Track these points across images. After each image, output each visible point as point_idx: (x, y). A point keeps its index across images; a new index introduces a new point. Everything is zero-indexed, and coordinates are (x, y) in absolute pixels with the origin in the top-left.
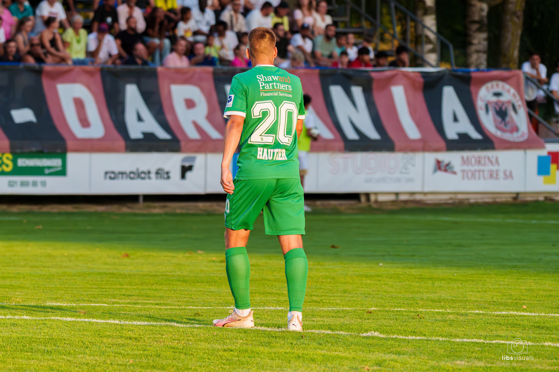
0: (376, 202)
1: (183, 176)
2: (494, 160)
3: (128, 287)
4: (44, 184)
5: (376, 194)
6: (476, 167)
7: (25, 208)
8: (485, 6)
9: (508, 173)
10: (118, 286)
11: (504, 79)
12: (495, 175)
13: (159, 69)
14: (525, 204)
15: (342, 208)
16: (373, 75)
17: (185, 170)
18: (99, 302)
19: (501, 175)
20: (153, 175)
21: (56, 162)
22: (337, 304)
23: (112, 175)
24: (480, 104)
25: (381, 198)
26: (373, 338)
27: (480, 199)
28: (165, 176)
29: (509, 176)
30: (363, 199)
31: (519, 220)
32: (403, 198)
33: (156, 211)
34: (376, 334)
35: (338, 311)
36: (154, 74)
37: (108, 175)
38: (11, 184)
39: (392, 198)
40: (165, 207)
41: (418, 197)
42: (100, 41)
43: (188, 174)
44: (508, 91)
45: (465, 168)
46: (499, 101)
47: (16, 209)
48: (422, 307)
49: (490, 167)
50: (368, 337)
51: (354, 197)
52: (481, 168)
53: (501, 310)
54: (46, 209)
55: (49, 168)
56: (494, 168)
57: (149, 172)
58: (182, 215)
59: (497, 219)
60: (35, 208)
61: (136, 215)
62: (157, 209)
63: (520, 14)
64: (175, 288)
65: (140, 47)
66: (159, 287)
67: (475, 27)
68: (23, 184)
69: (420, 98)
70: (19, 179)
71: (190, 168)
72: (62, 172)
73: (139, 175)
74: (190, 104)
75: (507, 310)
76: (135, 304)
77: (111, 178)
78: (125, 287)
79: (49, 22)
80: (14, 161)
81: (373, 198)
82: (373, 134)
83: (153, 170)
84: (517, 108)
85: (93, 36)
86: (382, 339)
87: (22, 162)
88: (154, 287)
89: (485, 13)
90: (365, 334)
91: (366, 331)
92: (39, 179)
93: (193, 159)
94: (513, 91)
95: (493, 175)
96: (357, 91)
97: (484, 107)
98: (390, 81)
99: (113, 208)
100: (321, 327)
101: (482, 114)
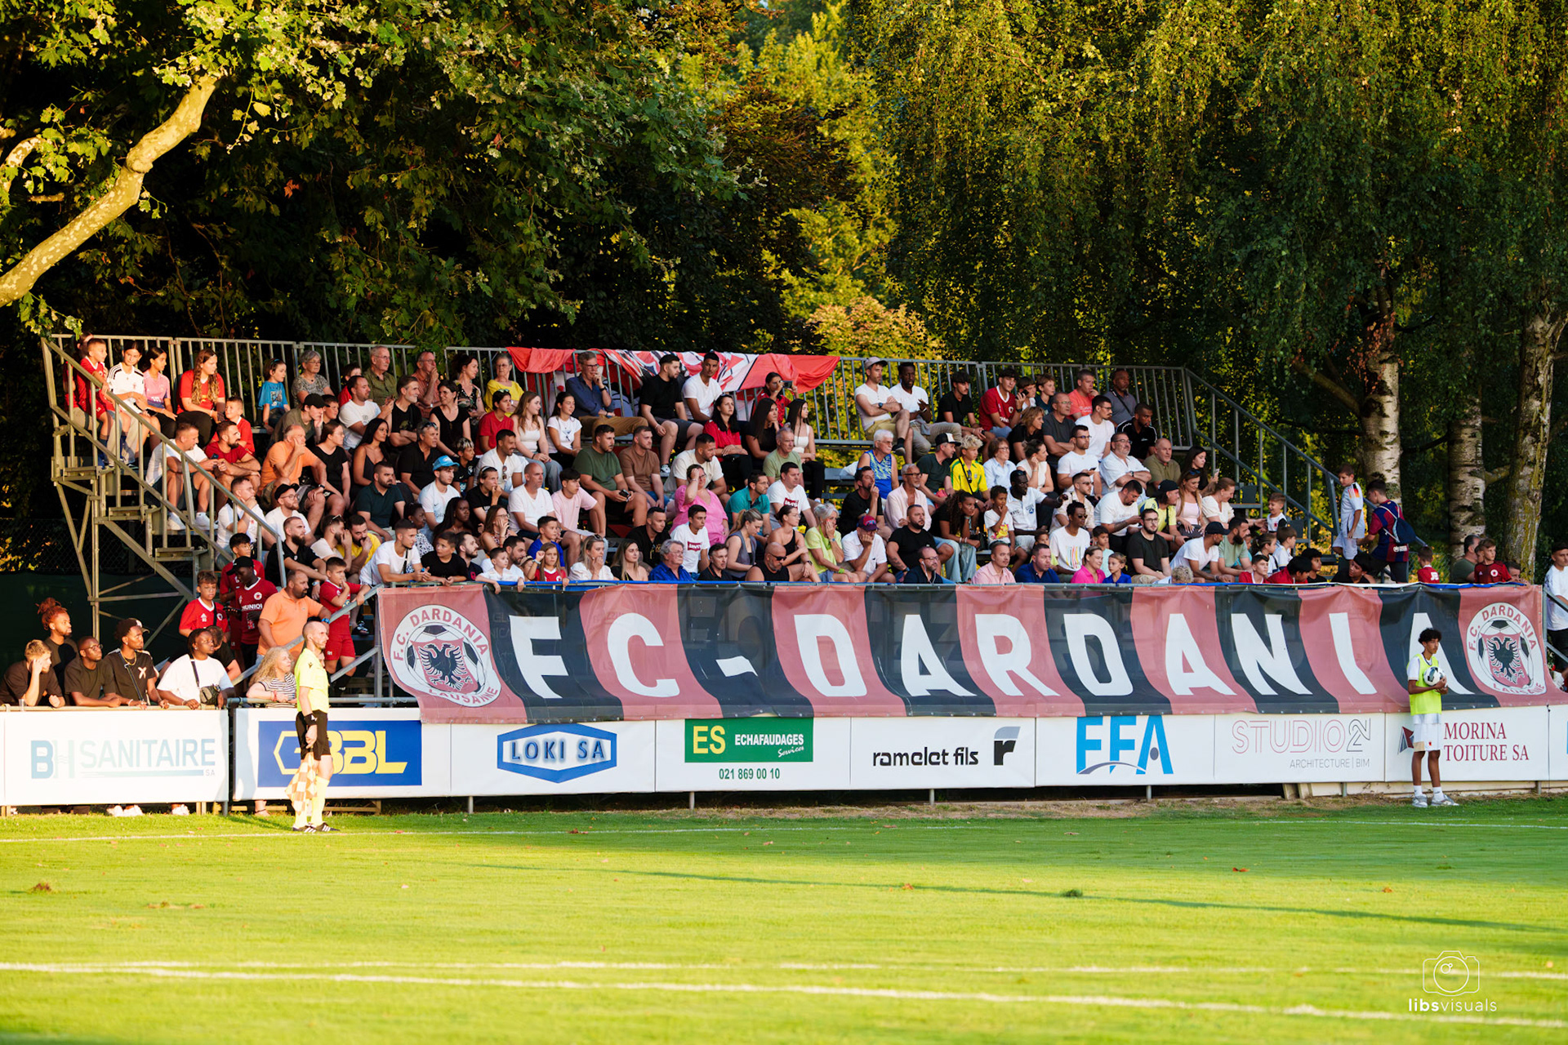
0: (1310, 797)
1: (998, 761)
2: (1497, 730)
3: (913, 938)
4: (776, 774)
5: (1309, 784)
6: (1469, 741)
7: (747, 812)
8: (1480, 483)
9: (1520, 751)
10: (895, 937)
11: (1514, 601)
12: (1498, 754)
13: (960, 588)
14: (1550, 799)
15: (1254, 809)
16: (1301, 593)
17: (1002, 749)
18: (864, 962)
19: (1509, 753)
20: (950, 759)
21: (796, 739)
22: (1246, 962)
23: (886, 759)
24: (1470, 640)
25: (1317, 791)
26: (1304, 1016)
27: (1476, 791)
28: (970, 759)
29: (1522, 754)
30: (1288, 793)
31: (1542, 824)
32: (1352, 790)
33: (957, 815)
34: (1309, 1010)
35: (1249, 975)
36: (950, 596)
37: (878, 759)
38: (724, 775)
39: (1337, 791)
40: (971, 809)
41: (1377, 789)
42: (866, 545)
43: (1007, 756)
44: (1517, 618)
45: (1452, 742)
46: (1501, 635)
47: (733, 813)
48: (1385, 965)
49: (1492, 741)
50: (1296, 1016)
51: (1274, 789)
52: (1476, 742)
53: (1511, 970)
54: (781, 813)
55: (785, 747)
56: (1498, 742)
57: (945, 754)
58: (997, 821)
59: (1506, 824)
60: (763, 812)
61: (923, 822)
62: (958, 811)
63: (1537, 494)
64: (986, 939)
65: (930, 553)
66: (960, 938)
67: (1466, 515)
68: (743, 774)
69: (1375, 630)
70: (736, 766)
71: (1010, 746)
72: (806, 755)
73: (928, 758)
74: (1003, 645)
75: (1520, 970)
76: (923, 964)
77: (882, 763)
78: (906, 937)
79: (782, 514)
80: (729, 739)
81: (1304, 791)
82: (1300, 689)
83: (951, 751)
84: (1529, 645)
85: (852, 538)
86: (1319, 1018)
87: (739, 740)
88: (953, 937)
89: (1480, 495)
90: (1291, 1011)
91: (1294, 1004)
92: (769, 766)
93: (1016, 730)
94: (1524, 618)
95: (1496, 754)
96: (1274, 622)
97: (1476, 646)
98: (1325, 605)
99: (889, 811)
100: (1220, 999)
101: (1472, 656)
